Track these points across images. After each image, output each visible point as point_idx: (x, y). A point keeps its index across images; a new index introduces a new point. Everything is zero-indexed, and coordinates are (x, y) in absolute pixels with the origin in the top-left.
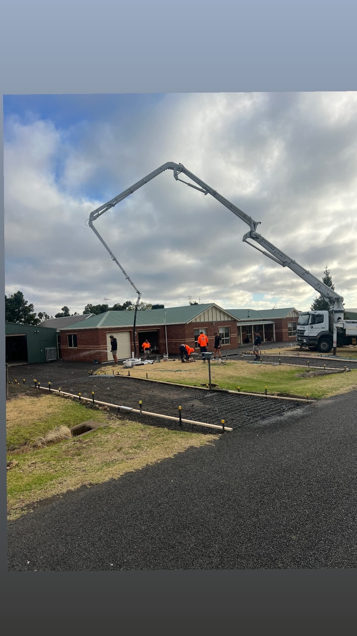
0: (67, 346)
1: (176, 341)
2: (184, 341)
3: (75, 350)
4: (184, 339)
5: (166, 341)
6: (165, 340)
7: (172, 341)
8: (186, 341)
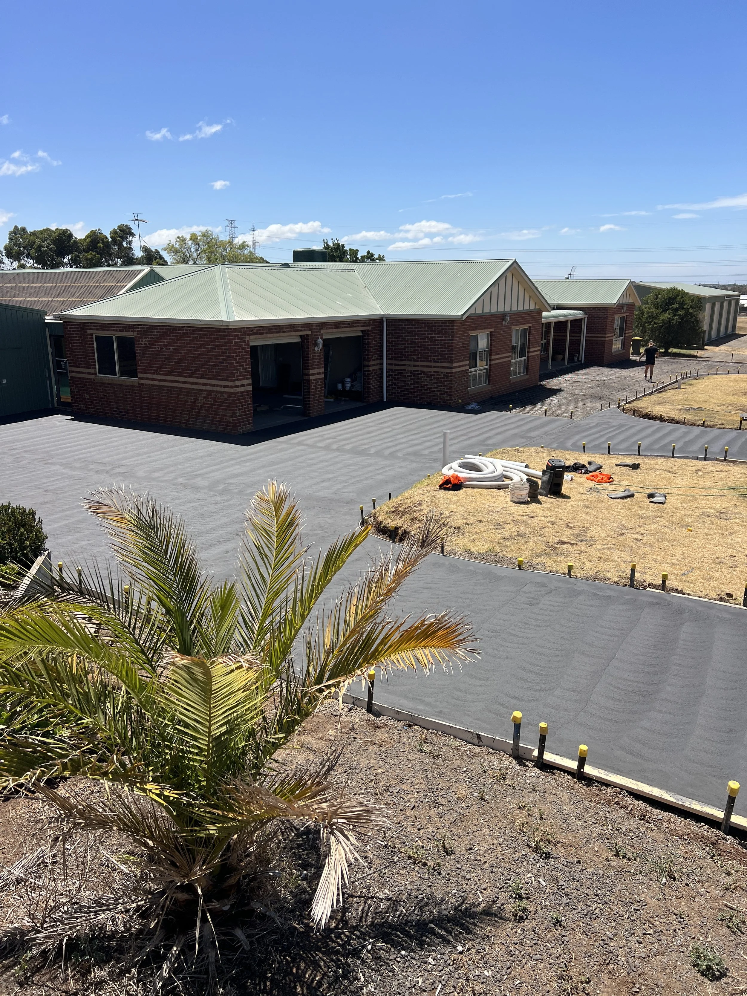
0: (92, 371)
1: (416, 369)
2: (448, 370)
3: (127, 386)
4: (448, 365)
5: (382, 364)
6: (378, 362)
7: (404, 365)
8: (454, 370)
